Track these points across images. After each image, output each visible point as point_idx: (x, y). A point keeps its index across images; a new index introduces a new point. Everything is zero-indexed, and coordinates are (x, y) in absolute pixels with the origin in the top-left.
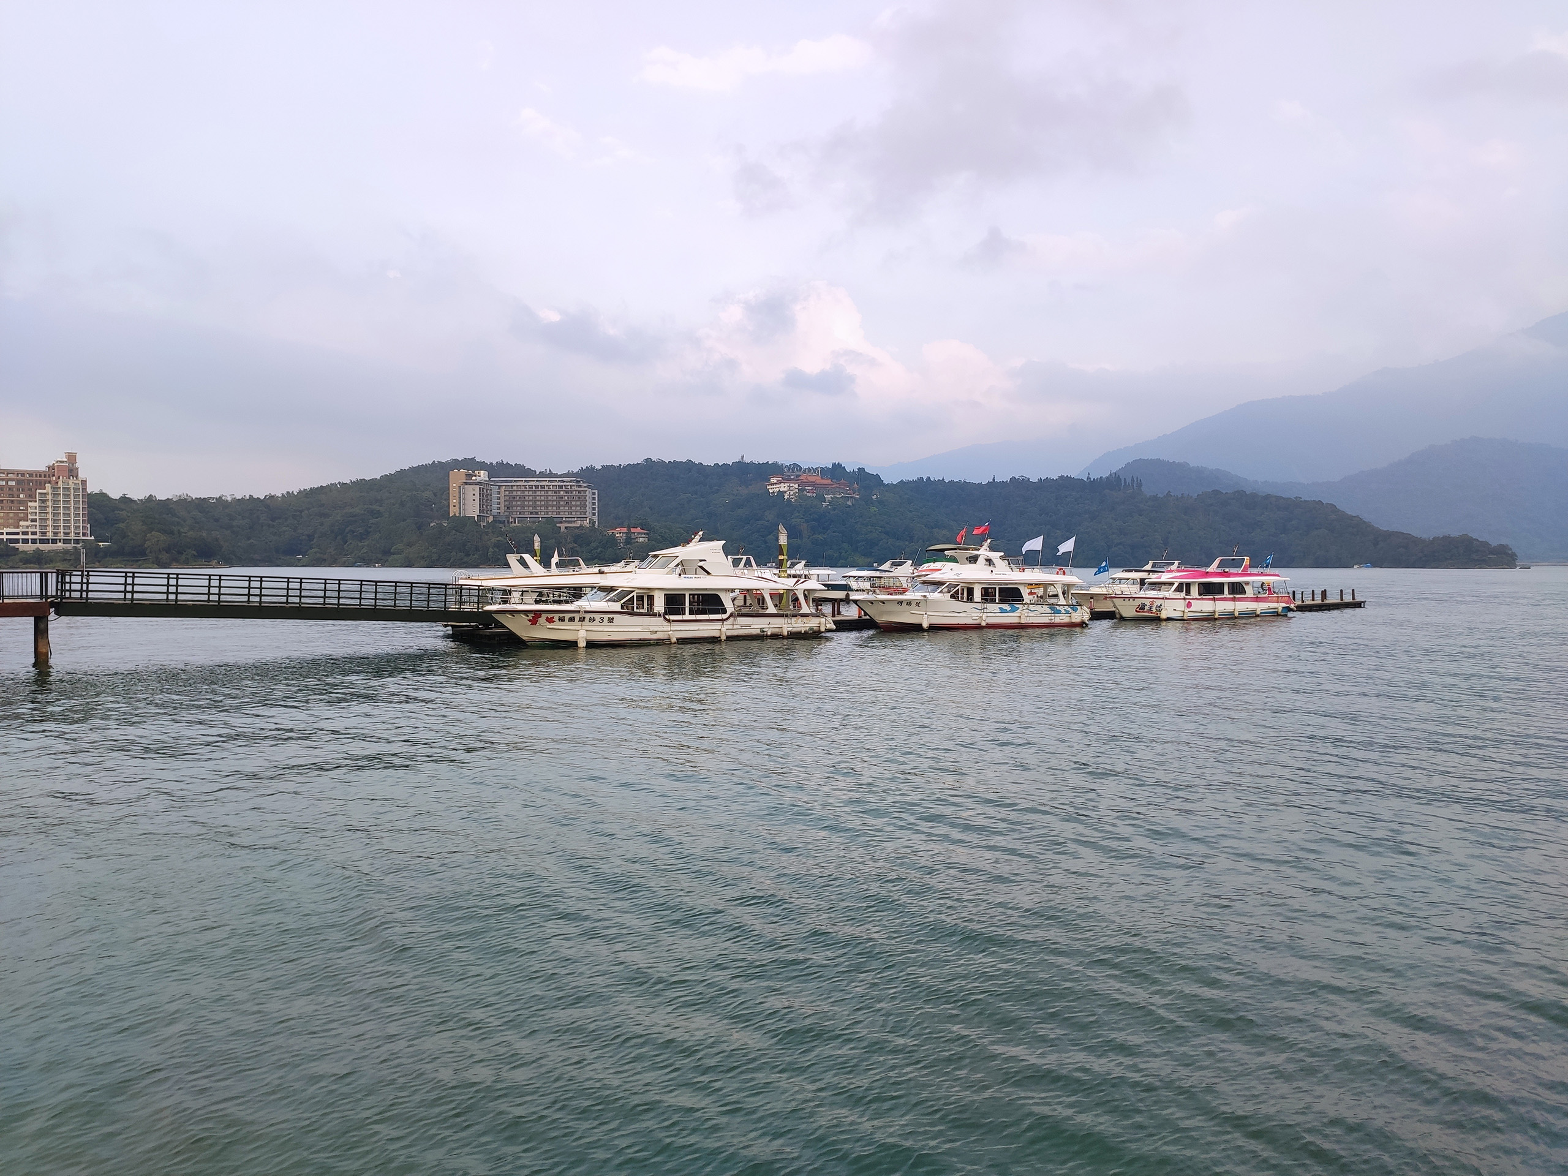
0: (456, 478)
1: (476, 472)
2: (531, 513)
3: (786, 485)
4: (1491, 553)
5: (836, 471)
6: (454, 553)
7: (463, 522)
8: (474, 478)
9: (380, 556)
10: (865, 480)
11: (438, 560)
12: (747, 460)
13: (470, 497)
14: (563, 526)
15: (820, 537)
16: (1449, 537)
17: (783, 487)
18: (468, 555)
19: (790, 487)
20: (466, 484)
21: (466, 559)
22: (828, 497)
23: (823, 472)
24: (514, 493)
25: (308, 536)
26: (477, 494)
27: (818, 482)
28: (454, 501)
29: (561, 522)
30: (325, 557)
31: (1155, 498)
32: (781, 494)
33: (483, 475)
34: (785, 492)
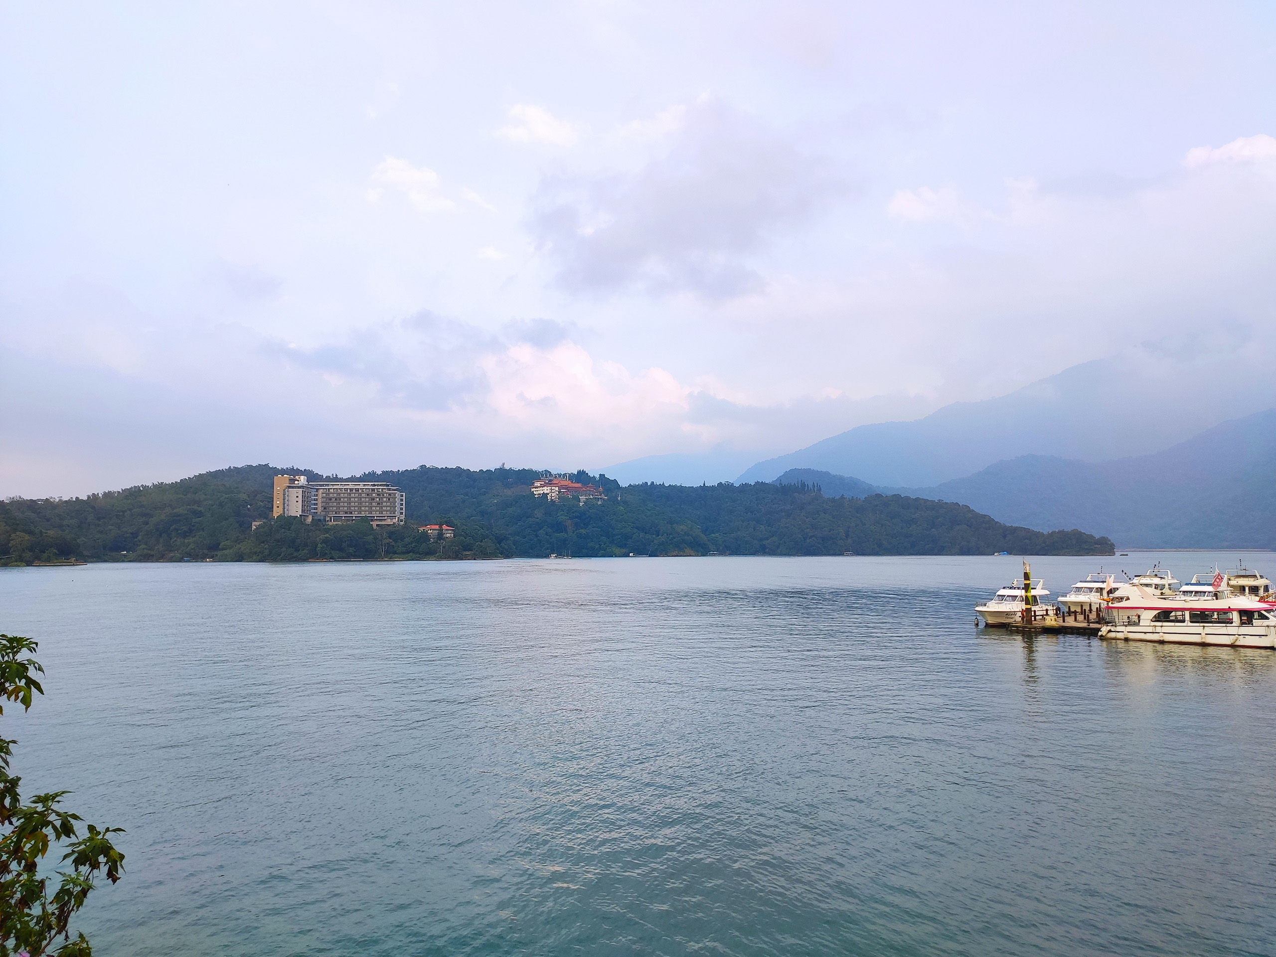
0: (280, 483)
1: (297, 477)
2: (346, 513)
3: (549, 488)
4: (1096, 543)
5: (581, 477)
6: (284, 549)
7: (287, 522)
8: (296, 482)
9: (206, 552)
10: (606, 484)
11: (269, 555)
12: (507, 467)
13: (293, 498)
14: (374, 524)
15: (583, 531)
16: (1063, 531)
17: (546, 490)
18: (297, 550)
19: (551, 489)
20: (289, 487)
21: (295, 554)
22: (583, 498)
23: (571, 477)
24: (331, 495)
25: (132, 533)
26: (300, 497)
27: (570, 485)
28: (277, 502)
29: (372, 521)
30: (152, 553)
31: (833, 500)
32: (545, 495)
33: (303, 480)
34: (548, 494)
